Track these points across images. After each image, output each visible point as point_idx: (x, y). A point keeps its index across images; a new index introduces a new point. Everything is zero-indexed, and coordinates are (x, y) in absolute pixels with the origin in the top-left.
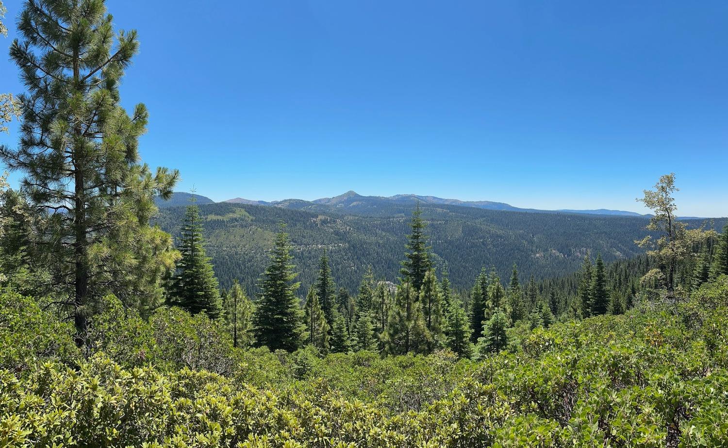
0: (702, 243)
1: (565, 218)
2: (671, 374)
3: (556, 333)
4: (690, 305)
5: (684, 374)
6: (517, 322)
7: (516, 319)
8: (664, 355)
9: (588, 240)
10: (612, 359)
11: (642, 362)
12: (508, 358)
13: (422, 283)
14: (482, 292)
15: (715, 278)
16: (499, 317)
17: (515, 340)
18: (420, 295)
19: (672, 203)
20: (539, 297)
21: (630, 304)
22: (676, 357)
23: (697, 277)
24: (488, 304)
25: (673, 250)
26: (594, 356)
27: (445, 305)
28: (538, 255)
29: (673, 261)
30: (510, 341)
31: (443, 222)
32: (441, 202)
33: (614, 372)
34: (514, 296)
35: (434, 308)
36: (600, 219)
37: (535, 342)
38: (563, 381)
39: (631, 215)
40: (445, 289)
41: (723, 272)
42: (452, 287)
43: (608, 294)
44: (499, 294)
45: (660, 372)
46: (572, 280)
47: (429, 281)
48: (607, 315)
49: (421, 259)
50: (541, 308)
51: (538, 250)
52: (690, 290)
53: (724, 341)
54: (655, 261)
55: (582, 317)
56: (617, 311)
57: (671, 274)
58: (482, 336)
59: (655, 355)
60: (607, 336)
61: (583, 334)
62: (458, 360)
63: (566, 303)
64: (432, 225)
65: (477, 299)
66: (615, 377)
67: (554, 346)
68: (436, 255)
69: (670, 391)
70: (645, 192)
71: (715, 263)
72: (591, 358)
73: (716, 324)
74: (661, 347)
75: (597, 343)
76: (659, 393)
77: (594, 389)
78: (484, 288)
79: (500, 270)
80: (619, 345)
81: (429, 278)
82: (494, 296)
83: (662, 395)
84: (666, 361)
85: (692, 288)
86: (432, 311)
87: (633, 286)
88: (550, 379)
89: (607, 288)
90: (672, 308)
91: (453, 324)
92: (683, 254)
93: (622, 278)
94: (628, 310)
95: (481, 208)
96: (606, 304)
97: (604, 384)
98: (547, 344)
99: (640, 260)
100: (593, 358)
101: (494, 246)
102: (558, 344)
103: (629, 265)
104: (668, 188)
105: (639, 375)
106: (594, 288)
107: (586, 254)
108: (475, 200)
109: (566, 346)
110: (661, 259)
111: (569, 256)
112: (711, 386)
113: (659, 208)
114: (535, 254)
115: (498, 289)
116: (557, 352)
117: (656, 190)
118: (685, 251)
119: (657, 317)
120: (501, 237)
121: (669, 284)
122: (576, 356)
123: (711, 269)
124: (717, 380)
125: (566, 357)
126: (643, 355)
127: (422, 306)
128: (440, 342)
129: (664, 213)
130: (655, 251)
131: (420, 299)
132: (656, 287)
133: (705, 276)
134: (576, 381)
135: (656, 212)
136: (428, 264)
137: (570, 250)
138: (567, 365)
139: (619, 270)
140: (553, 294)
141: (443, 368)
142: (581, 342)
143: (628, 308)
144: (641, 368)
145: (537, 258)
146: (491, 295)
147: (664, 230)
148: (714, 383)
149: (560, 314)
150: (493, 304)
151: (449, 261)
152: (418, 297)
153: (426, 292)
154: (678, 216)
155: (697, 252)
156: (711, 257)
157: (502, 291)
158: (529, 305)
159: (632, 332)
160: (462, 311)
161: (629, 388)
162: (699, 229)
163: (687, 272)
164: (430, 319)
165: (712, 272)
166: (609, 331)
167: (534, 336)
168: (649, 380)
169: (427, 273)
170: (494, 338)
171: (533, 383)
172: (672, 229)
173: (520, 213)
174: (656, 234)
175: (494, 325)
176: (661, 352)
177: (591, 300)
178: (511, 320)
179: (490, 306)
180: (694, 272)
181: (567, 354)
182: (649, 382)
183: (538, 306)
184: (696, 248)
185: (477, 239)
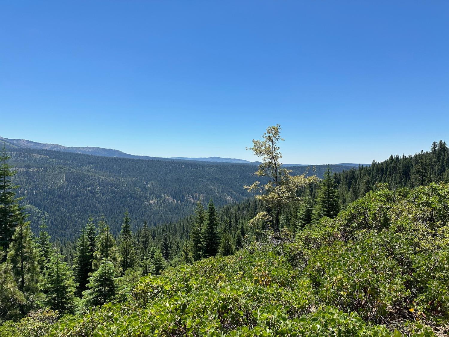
0: (305, 188)
1: (179, 165)
2: (279, 313)
3: (165, 280)
4: (295, 245)
5: (291, 313)
6: (127, 271)
7: (127, 267)
8: (272, 294)
9: (201, 186)
10: (221, 302)
11: (250, 303)
12: (112, 309)
13: (11, 240)
14: (89, 243)
15: (317, 220)
16: (107, 268)
17: (124, 288)
18: (8, 254)
19: (278, 152)
20: (151, 243)
21: (239, 244)
22: (283, 296)
23: (301, 219)
24: (96, 255)
25: (279, 195)
26: (204, 300)
27: (44, 261)
28: (151, 202)
29: (279, 204)
30: (119, 291)
31: (41, 170)
32: (38, 147)
33: (223, 313)
34: (125, 244)
35: (28, 266)
36: (212, 166)
37: (143, 291)
38: (171, 328)
39: (241, 162)
40: (43, 244)
41: (325, 215)
42: (53, 239)
43: (218, 237)
44: (108, 243)
45: (269, 312)
46: (185, 225)
47: (21, 237)
48: (219, 256)
49: (10, 212)
50: (153, 254)
51: (151, 196)
52: (294, 231)
53: (328, 279)
54: (262, 205)
55: (193, 259)
56: (228, 252)
57: (277, 217)
58: (88, 288)
59: (264, 295)
60: (217, 277)
61: (193, 278)
62: (59, 318)
63: (178, 247)
64: (27, 173)
65: (83, 251)
66: (224, 319)
67: (163, 293)
68: (32, 207)
69: (278, 329)
70: (254, 142)
71: (317, 206)
72: (201, 302)
73: (320, 263)
74: (268, 286)
75: (207, 286)
76: (268, 332)
77: (203, 333)
78: (91, 239)
79: (110, 218)
80: (229, 287)
81: (20, 234)
82: (103, 246)
83: (270, 334)
84: (274, 300)
85: (296, 229)
86: (25, 270)
87: (242, 228)
88: (157, 327)
89: (219, 230)
90: (278, 248)
91: (53, 281)
92: (288, 198)
93: (232, 221)
94: (237, 250)
95: (88, 154)
96: (217, 246)
97: (213, 327)
98: (156, 291)
99: (249, 204)
100: (203, 302)
101: (104, 194)
102: (167, 291)
103: (239, 208)
104: (274, 138)
105: (248, 315)
106: (206, 231)
107: (199, 199)
108: (81, 146)
109: (175, 292)
110: (268, 202)
111: (182, 201)
112: (317, 323)
113: (266, 156)
114: (148, 201)
115: (107, 239)
116: (166, 299)
117: (264, 140)
118: (290, 195)
119: (265, 257)
120: (112, 185)
121: (275, 225)
122: (185, 301)
123: (314, 212)
124: (323, 317)
125: (176, 302)
126: (252, 296)
127: (11, 266)
128: (36, 302)
129: (270, 161)
130: (263, 195)
131: (9, 258)
132: (263, 229)
133: (308, 218)
134: (185, 325)
135: (264, 159)
136: (19, 218)
137: (183, 196)
138: (176, 311)
139: (229, 213)
140: (165, 239)
141: (37, 331)
142: (191, 286)
143: (237, 249)
144: (250, 308)
145: (151, 204)
146: (99, 245)
147: (271, 176)
148: (320, 320)
149: (172, 258)
150: (102, 254)
151: (50, 213)
152: (6, 256)
153: (17, 250)
154: (283, 163)
155: (300, 196)
156: (313, 200)
157: (112, 240)
158: (140, 252)
159: (241, 273)
160: (64, 265)
161: (238, 330)
162: (302, 175)
163: (291, 214)
164: (23, 279)
165: (314, 214)
166: (219, 273)
167: (142, 285)
168: (257, 320)
169: (17, 229)
170: (101, 289)
171: (138, 333)
172: (278, 175)
173: (133, 160)
174: (264, 180)
175: (101, 276)
176: (269, 291)
177: (202, 243)
178: (122, 269)
179: (98, 256)
180: (298, 214)
181: (176, 300)
182: (258, 321)
183: (150, 252)
184: (300, 192)
185: (84, 187)
